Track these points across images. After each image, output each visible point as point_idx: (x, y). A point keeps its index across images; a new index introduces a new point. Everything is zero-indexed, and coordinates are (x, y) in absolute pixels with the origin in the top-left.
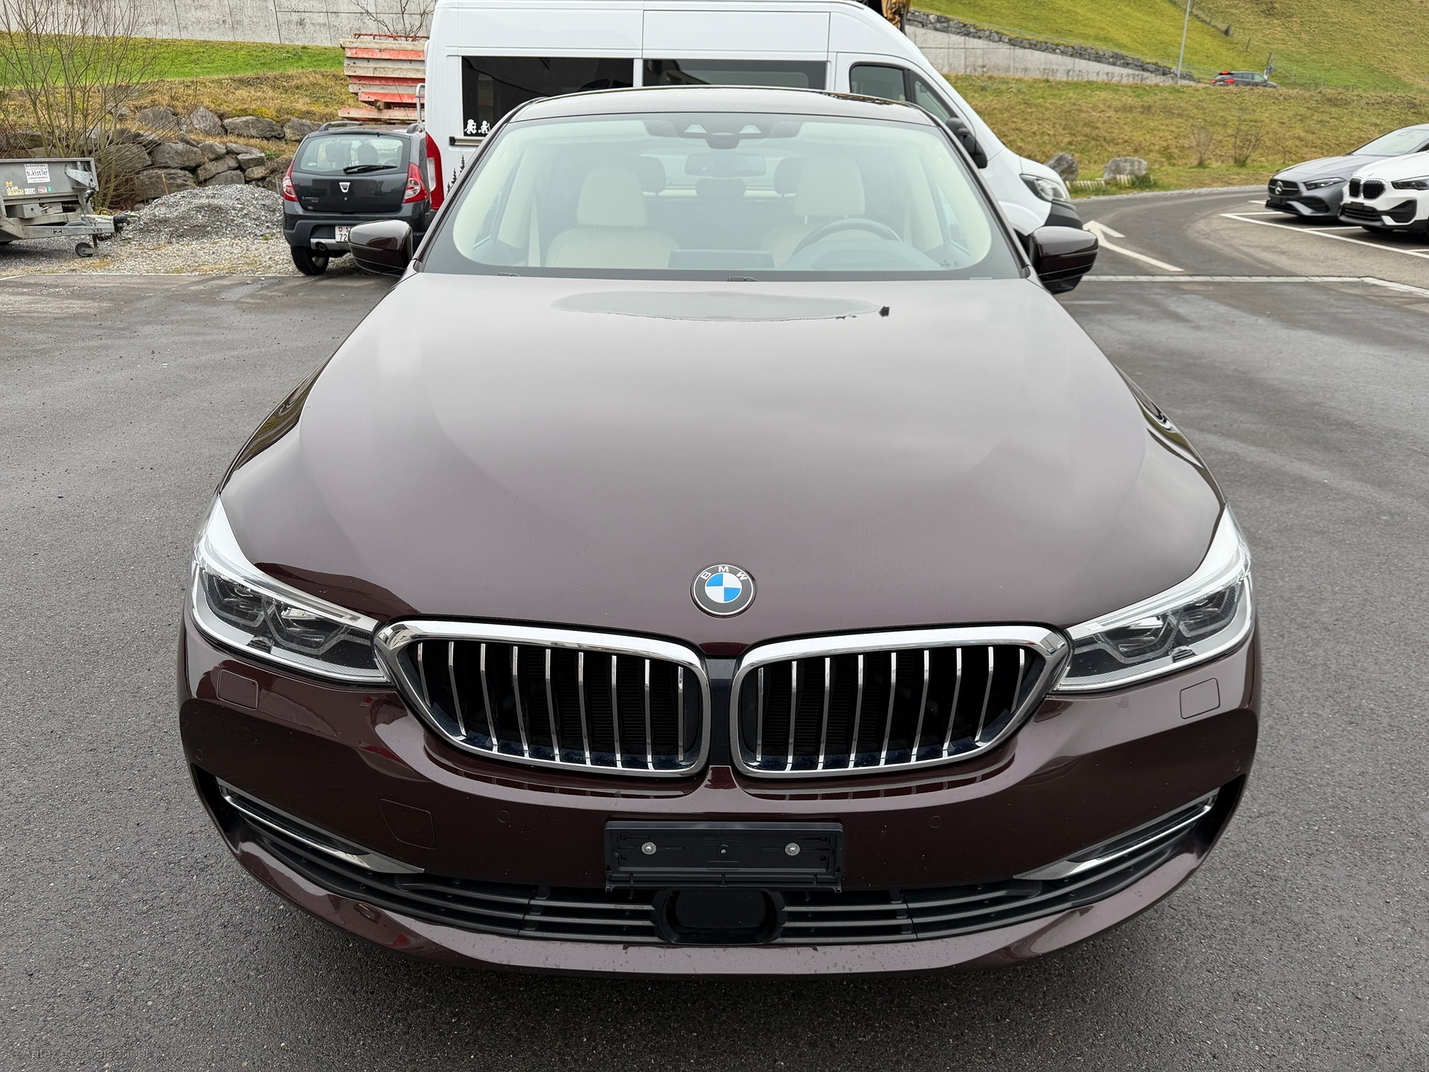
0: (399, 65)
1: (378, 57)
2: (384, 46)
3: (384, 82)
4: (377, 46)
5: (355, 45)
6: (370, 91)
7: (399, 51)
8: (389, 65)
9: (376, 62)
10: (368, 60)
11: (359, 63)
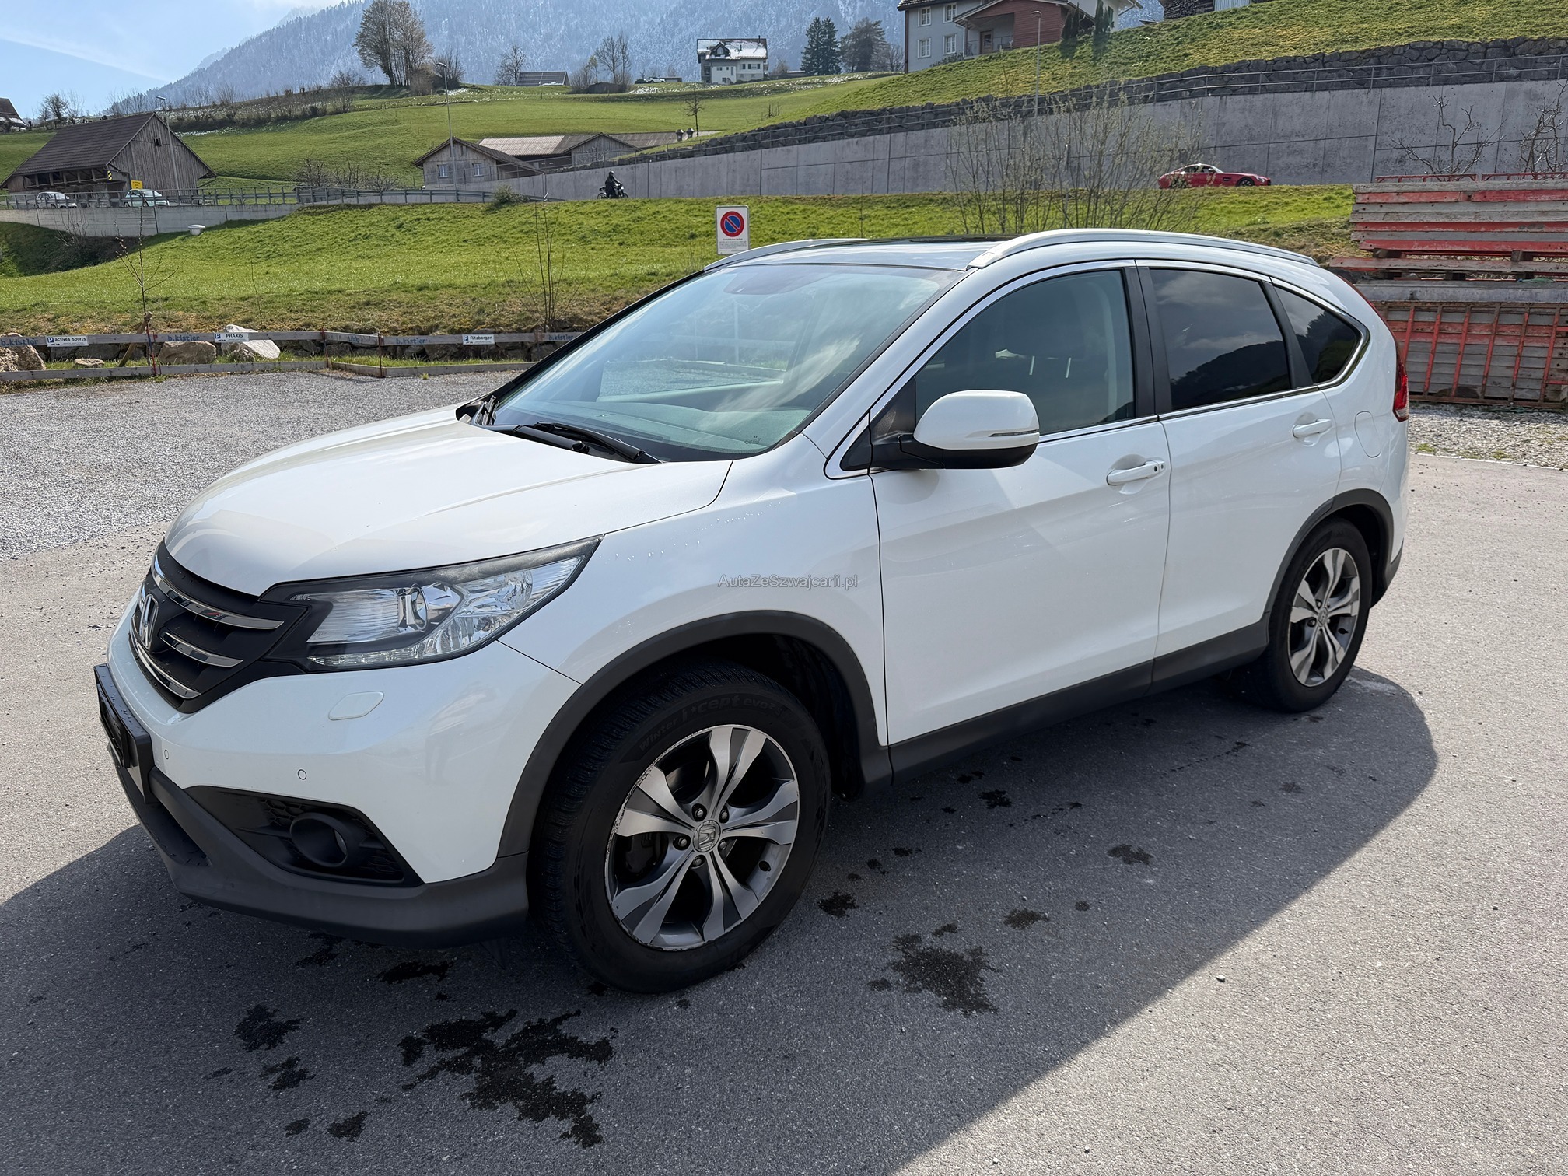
0: (1419, 208)
1: (1394, 201)
2: (1404, 189)
3: (1394, 228)
4: (1395, 189)
5: (1370, 190)
6: (1375, 238)
7: (1421, 192)
8: (1405, 209)
9: (1390, 206)
10: (1381, 205)
11: (1369, 209)
